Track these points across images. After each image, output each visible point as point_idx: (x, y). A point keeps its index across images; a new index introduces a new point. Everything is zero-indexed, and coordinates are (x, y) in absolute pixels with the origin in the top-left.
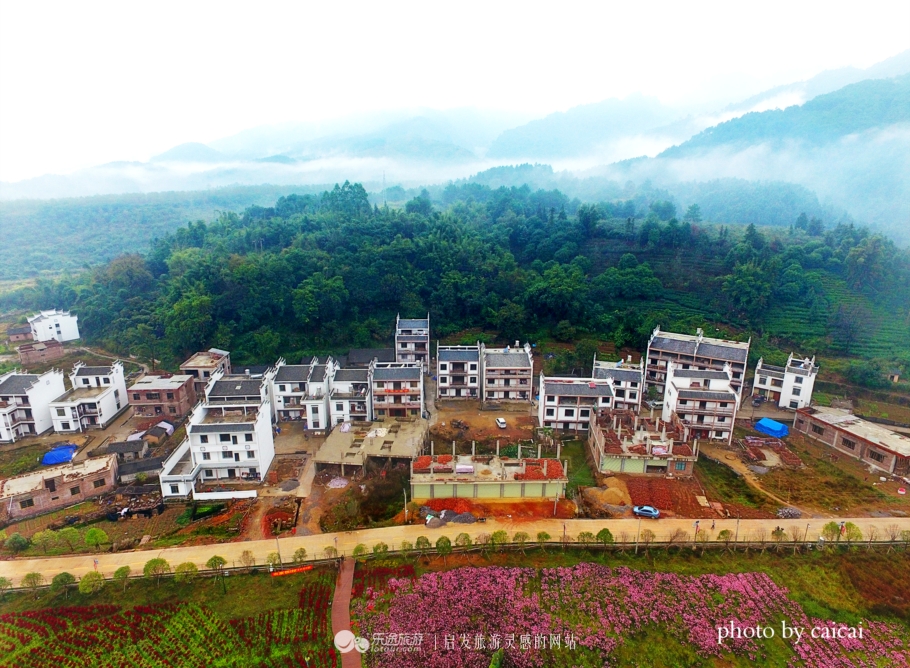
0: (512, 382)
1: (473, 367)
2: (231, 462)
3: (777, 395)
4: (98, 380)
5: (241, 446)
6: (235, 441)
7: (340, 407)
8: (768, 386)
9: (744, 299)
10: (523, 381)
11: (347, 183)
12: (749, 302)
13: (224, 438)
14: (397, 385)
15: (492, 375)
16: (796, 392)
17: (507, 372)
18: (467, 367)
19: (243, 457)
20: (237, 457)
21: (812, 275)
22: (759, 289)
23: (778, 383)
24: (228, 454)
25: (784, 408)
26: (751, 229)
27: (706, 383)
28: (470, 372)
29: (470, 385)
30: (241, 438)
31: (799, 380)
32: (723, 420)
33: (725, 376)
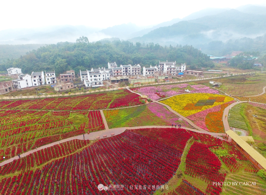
0: (137, 71)
1: (129, 68)
2: (96, 81)
3: (180, 71)
4: (51, 74)
5: (98, 77)
6: (97, 76)
7: (108, 75)
8: (179, 69)
9: (172, 57)
10: (139, 70)
11: (83, 37)
12: (173, 58)
13: (95, 76)
14: (117, 71)
15: (133, 70)
16: (183, 69)
17: (136, 69)
18: (128, 69)
19: (98, 80)
20: (97, 80)
21: (182, 53)
22: (174, 55)
23: (180, 68)
24: (95, 80)
25: (182, 72)
26: (170, 45)
27: (171, 66)
28: (129, 69)
29: (129, 72)
30: (98, 76)
31: (184, 67)
32: (174, 72)
33: (173, 65)
